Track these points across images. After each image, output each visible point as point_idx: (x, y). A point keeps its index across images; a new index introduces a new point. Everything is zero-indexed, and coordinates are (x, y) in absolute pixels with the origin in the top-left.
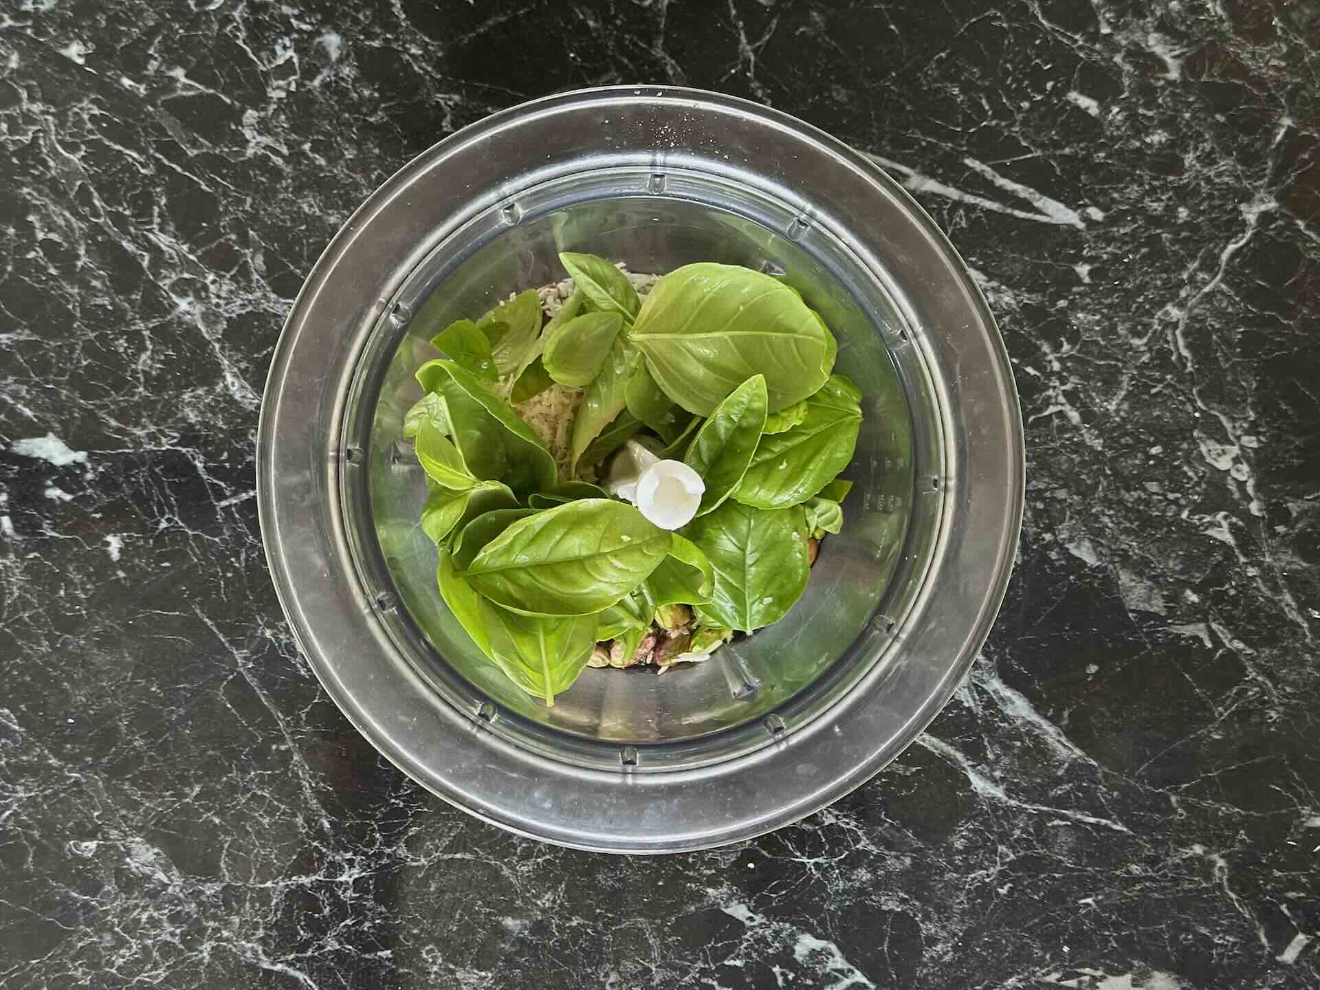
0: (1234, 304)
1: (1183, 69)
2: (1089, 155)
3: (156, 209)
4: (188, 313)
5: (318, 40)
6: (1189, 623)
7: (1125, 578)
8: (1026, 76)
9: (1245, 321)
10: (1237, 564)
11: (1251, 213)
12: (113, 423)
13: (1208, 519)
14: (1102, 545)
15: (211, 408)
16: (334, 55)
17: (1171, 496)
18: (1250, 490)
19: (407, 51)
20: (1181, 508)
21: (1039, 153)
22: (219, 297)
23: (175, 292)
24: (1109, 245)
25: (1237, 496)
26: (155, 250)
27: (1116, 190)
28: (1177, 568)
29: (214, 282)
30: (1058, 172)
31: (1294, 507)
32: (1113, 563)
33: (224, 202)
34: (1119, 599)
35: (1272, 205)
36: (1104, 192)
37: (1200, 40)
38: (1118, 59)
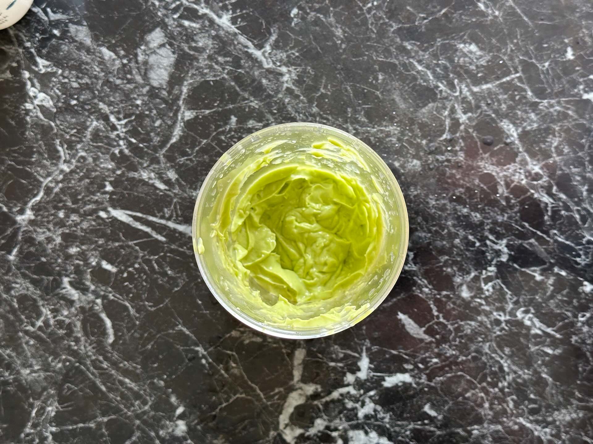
0: (37, 172)
1: (61, 282)
2: (106, 242)
3: (549, 213)
4: (535, 165)
5: (472, 294)
6: (58, 20)
7: (88, 41)
8: (136, 279)
9: (32, 163)
10: (36, 48)
11: (29, 214)
12: (570, 112)
13: (49, 70)
14: (100, 57)
15: (524, 120)
16: (464, 287)
17: (66, 80)
18: (29, 83)
19: (430, 290)
20: (62, 75)
21: (131, 243)
22: (520, 173)
23: (541, 175)
24: (97, 200)
25: (35, 81)
26: (550, 194)
27: (94, 226)
28: (63, 46)
29: (522, 180)
30: (121, 234)
31: (8, 75)
32: (94, 49)
33: (517, 218)
34: (91, 31)
35: (19, 218)
36: (99, 225)
37: (53, 296)
38: (93, 287)
